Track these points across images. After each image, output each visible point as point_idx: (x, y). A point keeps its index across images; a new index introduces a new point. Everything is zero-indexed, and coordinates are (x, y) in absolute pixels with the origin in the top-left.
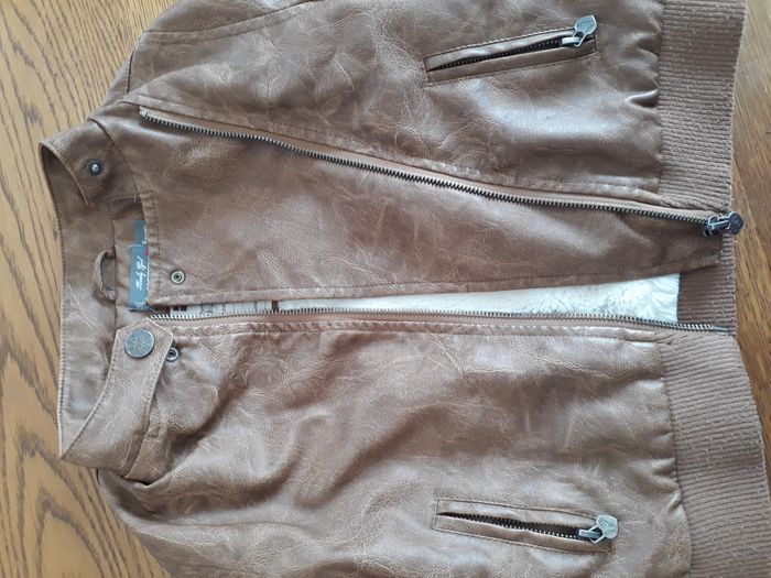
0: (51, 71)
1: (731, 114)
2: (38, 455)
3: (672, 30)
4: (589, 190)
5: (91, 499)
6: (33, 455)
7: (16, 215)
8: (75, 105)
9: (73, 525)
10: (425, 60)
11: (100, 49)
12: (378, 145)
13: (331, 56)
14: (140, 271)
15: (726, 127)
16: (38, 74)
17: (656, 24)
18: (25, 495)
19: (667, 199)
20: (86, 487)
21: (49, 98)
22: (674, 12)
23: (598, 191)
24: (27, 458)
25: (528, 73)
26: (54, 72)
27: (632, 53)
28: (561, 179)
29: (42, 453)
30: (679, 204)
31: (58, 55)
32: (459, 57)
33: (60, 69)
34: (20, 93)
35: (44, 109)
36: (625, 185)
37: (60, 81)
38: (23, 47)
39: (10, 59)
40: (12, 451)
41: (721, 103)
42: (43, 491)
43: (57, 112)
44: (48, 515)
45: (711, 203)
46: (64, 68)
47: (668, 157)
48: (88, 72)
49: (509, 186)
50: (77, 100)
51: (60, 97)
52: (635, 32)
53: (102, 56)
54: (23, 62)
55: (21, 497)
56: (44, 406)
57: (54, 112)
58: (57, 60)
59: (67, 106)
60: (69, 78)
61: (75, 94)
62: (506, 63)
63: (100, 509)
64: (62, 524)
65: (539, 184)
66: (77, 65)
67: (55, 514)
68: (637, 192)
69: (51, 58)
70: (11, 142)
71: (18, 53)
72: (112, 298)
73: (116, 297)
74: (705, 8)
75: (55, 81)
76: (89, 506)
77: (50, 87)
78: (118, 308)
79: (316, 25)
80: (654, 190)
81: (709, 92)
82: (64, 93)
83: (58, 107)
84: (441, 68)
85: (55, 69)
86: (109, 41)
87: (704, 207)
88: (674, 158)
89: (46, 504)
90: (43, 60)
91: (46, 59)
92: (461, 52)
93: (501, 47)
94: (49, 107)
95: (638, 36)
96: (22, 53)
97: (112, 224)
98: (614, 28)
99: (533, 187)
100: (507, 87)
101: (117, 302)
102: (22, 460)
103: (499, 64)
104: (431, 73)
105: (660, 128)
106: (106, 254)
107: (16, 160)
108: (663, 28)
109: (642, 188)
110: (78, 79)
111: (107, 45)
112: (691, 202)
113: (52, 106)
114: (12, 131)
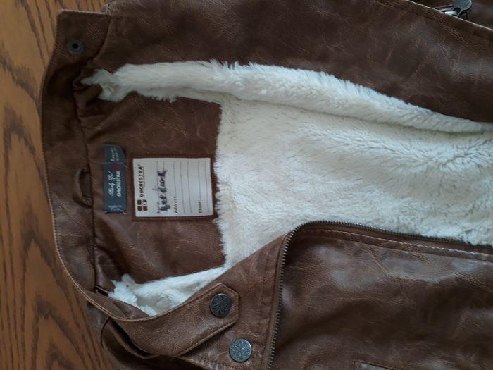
2: (50, 318)
5: (90, 356)
6: (46, 317)
14: (111, 181)
18: (38, 347)
20: (87, 347)
24: (42, 319)
29: (54, 318)
40: (30, 314)
42: (52, 345)
44: (55, 364)
55: (35, 348)
56: (58, 283)
63: (96, 363)
67: (60, 364)
72: (90, 204)
73: (93, 203)
76: (87, 361)
78: (96, 211)
89: (54, 355)
97: (86, 147)
101: (95, 206)
102: (37, 320)
106: (83, 170)
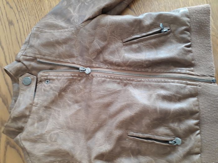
0: (18, 10)
1: (211, 47)
3: (193, 25)
4: (174, 72)
7: (4, 53)
8: (25, 21)
9: (16, 149)
10: (122, 40)
11: (33, 4)
12: (109, 65)
13: (93, 41)
15: (211, 51)
16: (14, 11)
17: (188, 24)
19: (197, 73)
21: (17, 18)
22: (192, 20)
23: (177, 72)
25: (153, 41)
26: (19, 11)
27: (182, 32)
28: (165, 69)
30: (200, 75)
31: (21, 6)
32: (132, 38)
33: (21, 10)
34: (8, 16)
35: (15, 21)
36: (184, 70)
37: (20, 13)
38: (10, 3)
39: (5, 6)
41: (208, 44)
43: (19, 22)
44: (8, 146)
45: (209, 74)
46: (22, 10)
47: (195, 62)
48: (29, 11)
49: (150, 72)
50: (25, 19)
51: (20, 18)
52: (183, 27)
53: (34, 6)
54: (9, 7)
57: (18, 22)
58: (20, 7)
59: (22, 21)
60: (23, 12)
61: (25, 17)
62: (146, 38)
64: (13, 149)
65: (159, 70)
66: (26, 9)
67: (11, 146)
68: (188, 72)
69: (18, 7)
70: (4, 31)
71: (8, 5)
74: (200, 19)
75: (19, 13)
77: (17, 15)
79: (89, 31)
80: (192, 71)
81: (204, 42)
82: (22, 17)
83: (19, 21)
84: (127, 41)
85: (19, 10)
86: (36, 2)
87: (208, 76)
88: (197, 62)
90: (16, 7)
91: (17, 7)
92: (133, 37)
93: (144, 34)
94: (16, 21)
95: (184, 28)
96: (9, 5)
98: (176, 26)
99: (157, 72)
100: (147, 45)
103: (144, 39)
104: (124, 43)
105: (192, 54)
107: (5, 37)
108: (190, 25)
109: (189, 70)
110: (26, 13)
111: (36, 4)
112: (204, 74)
113: (17, 21)
114: (4, 27)
